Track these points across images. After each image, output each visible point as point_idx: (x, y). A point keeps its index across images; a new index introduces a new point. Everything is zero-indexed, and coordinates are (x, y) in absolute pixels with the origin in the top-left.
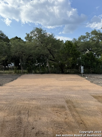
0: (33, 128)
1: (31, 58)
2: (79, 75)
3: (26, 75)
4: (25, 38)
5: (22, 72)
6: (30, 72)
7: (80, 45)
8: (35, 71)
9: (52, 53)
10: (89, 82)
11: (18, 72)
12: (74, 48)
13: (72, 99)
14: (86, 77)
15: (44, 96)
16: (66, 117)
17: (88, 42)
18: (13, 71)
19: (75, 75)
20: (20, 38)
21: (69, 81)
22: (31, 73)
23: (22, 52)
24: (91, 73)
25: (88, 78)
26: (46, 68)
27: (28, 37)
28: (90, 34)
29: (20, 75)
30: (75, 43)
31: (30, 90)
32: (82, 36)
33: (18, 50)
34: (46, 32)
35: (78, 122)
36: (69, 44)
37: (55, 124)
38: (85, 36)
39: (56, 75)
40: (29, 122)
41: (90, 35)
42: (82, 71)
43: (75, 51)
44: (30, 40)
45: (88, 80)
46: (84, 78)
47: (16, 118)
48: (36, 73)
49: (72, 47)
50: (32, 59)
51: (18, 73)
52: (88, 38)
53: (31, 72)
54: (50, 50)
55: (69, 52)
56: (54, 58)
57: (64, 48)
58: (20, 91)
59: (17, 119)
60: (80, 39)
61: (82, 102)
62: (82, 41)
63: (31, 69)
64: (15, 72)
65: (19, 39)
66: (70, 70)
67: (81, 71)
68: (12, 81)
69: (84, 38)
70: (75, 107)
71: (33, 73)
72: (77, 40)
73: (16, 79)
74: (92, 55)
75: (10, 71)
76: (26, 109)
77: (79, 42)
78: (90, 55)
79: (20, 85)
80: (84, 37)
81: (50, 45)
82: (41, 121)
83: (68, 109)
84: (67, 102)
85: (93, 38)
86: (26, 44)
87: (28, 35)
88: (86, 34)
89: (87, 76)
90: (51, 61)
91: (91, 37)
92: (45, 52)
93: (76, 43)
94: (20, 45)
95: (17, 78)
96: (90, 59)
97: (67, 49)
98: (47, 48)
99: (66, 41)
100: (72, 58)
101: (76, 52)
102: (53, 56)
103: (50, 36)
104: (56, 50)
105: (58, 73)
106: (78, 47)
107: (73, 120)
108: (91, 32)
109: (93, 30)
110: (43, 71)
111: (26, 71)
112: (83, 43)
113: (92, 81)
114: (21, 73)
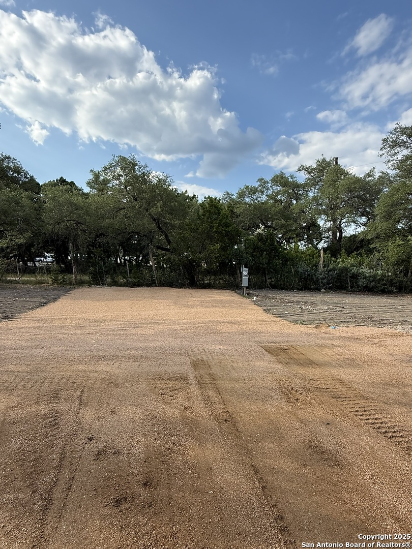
0: (91, 439)
1: (103, 240)
2: (236, 292)
3: (86, 290)
4: (88, 183)
5: (76, 279)
6: (97, 280)
7: (241, 211)
8: (113, 278)
9: (164, 228)
10: (260, 310)
11: (64, 281)
12: (223, 218)
13: (210, 358)
14: (255, 298)
15: (132, 349)
16: (187, 404)
17: (263, 203)
18: (48, 278)
19: (224, 291)
20: (72, 184)
21: (207, 309)
22: (103, 284)
23: (77, 223)
24: (268, 287)
25: (259, 301)
26: (145, 272)
27: (98, 182)
28: (268, 183)
29: (70, 290)
30: (230, 206)
31: (92, 334)
32: (247, 187)
33: (66, 217)
34: (148, 169)
35: (216, 418)
36: (212, 206)
37: (154, 425)
38: (257, 188)
39: (173, 292)
40: (79, 423)
41: (270, 185)
42: (245, 282)
43: (227, 227)
44: (101, 190)
45: (258, 305)
46: (248, 301)
47: (43, 412)
48: (115, 284)
49: (219, 214)
50: (108, 243)
51: (63, 283)
52: (262, 192)
53: (103, 281)
54: (159, 219)
55: (212, 227)
56: (169, 242)
57: (199, 216)
58: (63, 333)
59: (45, 415)
60: (241, 195)
61: (235, 365)
62: (247, 200)
63: (101, 273)
64: (55, 281)
65: (68, 186)
66: (212, 277)
67: (241, 281)
68: (42, 305)
69: (254, 193)
70: (213, 378)
71: (108, 285)
72: (234, 197)
73: (55, 300)
74: (272, 240)
75: (39, 278)
76: (75, 385)
77: (239, 203)
78: (267, 239)
79: (66, 319)
80: (253, 191)
81: (159, 205)
82: (116, 417)
83: (194, 382)
84: (195, 365)
85: (277, 194)
86: (89, 200)
87: (97, 176)
88: (259, 183)
89: (257, 296)
90: (159, 252)
91: (270, 192)
92: (144, 224)
93: (232, 205)
94: (71, 203)
95: (59, 298)
96: (265, 251)
97: (205, 218)
98: (150, 214)
99: (205, 198)
100: (218, 246)
101: (230, 228)
102: (166, 236)
103: (159, 181)
104: (177, 222)
105: (181, 286)
106: (237, 216)
107: (205, 413)
108: (271, 178)
109: (278, 173)
110: (136, 280)
111: (86, 278)
112: (250, 205)
113: (269, 308)
114: (70, 284)
